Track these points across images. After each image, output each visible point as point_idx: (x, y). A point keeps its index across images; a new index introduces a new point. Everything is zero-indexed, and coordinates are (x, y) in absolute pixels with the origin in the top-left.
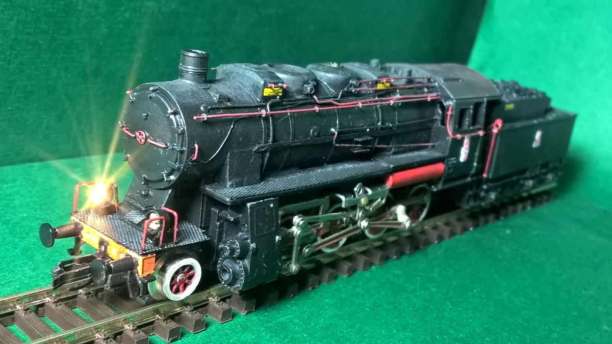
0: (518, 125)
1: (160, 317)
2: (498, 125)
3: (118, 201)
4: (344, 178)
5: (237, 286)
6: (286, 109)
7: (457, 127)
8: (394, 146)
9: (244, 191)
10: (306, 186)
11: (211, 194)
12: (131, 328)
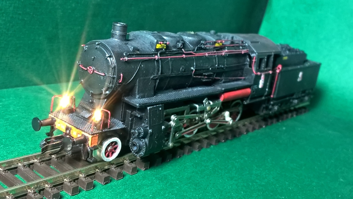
0: (290, 68)
1: (98, 171)
2: (279, 68)
3: (75, 106)
4: (198, 95)
5: (141, 153)
6: (168, 56)
7: (258, 68)
8: (224, 78)
9: (145, 100)
10: (178, 99)
11: (128, 102)
12: (84, 176)
